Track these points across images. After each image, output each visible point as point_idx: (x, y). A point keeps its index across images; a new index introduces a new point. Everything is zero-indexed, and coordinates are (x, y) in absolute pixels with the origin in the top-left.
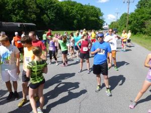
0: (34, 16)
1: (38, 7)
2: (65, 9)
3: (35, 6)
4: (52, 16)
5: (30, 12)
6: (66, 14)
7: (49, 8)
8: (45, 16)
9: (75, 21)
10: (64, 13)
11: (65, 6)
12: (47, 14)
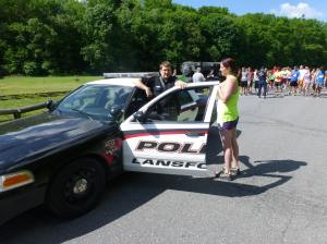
0: (196, 50)
1: (204, 33)
2: (249, 32)
3: (198, 32)
4: (226, 47)
5: (191, 43)
6: (251, 41)
7: (221, 34)
8: (214, 47)
9: (269, 55)
10: (248, 40)
12: (216, 44)
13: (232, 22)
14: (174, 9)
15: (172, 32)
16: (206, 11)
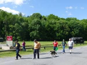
0: (67, 33)
1: (69, 27)
4: (77, 32)
5: (65, 31)
7: (75, 27)
8: (73, 32)
10: (85, 29)
13: (79, 23)
14: (59, 20)
15: (59, 27)
16: (69, 19)
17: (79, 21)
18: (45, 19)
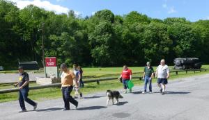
2: (203, 35)
3: (168, 37)
4: (187, 46)
5: (163, 45)
6: (205, 41)
7: (183, 37)
10: (203, 41)
11: (204, 30)
13: (191, 29)
14: (149, 22)
16: (169, 21)
17: (190, 23)
18: (121, 22)
